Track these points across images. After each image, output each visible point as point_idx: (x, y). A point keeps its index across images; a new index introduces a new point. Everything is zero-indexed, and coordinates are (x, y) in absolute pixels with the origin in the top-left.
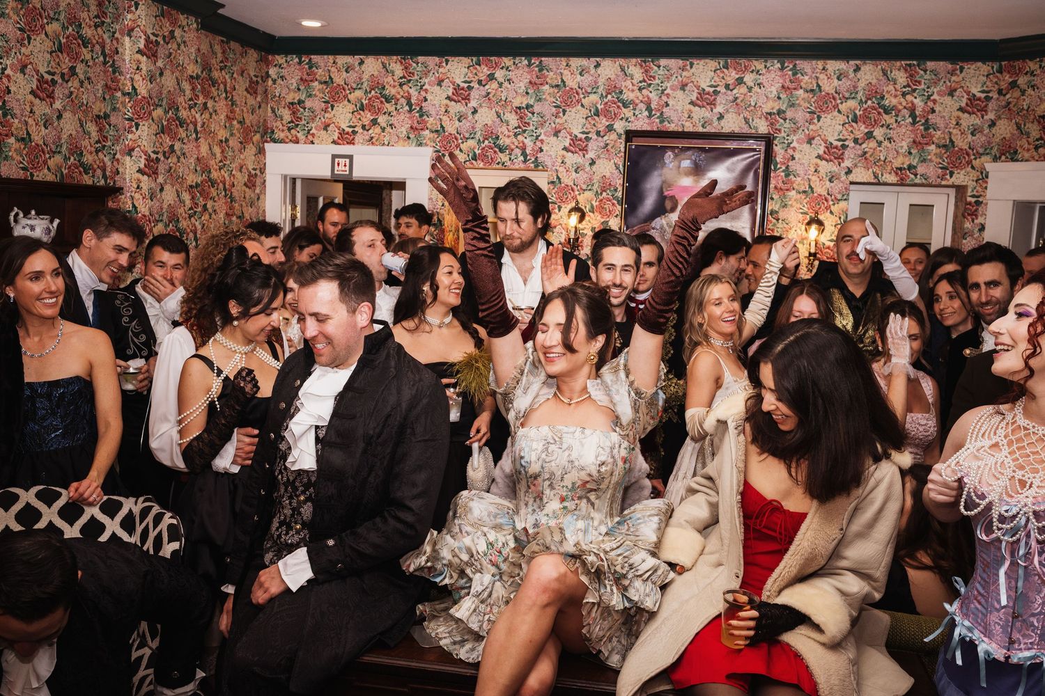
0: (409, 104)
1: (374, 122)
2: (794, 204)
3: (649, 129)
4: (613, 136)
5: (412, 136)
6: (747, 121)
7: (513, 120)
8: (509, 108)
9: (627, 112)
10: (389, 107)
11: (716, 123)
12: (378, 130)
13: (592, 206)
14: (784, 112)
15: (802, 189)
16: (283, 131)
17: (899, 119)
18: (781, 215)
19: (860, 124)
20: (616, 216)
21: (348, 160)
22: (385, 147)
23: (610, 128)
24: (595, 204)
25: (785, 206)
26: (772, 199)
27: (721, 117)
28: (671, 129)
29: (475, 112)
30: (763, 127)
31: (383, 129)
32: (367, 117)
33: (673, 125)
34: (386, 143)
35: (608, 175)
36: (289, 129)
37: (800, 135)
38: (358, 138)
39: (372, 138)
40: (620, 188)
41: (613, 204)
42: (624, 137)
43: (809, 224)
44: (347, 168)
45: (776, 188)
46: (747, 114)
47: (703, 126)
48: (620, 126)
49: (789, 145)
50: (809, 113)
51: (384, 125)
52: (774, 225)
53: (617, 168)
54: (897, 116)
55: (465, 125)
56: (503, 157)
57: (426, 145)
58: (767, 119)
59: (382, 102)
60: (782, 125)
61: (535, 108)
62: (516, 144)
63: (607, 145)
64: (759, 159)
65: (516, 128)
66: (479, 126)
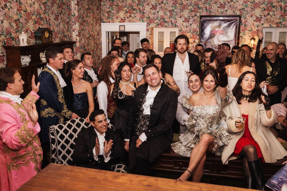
0: (140, 11)
1: (130, 16)
2: (247, 34)
3: (206, 15)
4: (196, 17)
5: (141, 19)
6: (234, 12)
7: (169, 14)
8: (168, 11)
9: (200, 11)
10: (134, 12)
11: (225, 13)
12: (131, 18)
13: (191, 37)
14: (244, 9)
15: (249, 30)
16: (106, 19)
17: (277, 9)
18: (243, 37)
19: (266, 11)
20: (198, 39)
21: (124, 27)
22: (134, 23)
23: (195, 15)
24: (191, 36)
25: (244, 35)
26: (241, 33)
27: (226, 11)
28: (213, 15)
29: (158, 12)
30: (238, 13)
31: (133, 18)
32: (128, 15)
33: (213, 14)
34: (134, 22)
35: (195, 28)
36: (107, 19)
37: (249, 15)
38: (126, 21)
39: (130, 20)
40: (198, 32)
41: (197, 36)
42: (199, 17)
43: (251, 39)
44: (124, 29)
45: (242, 30)
46: (234, 10)
47: (221, 13)
48: (198, 14)
49: (246, 17)
50: (251, 8)
51: (133, 17)
52: (241, 40)
53: (198, 26)
54: (276, 8)
55: (156, 16)
56: (166, 24)
57: (145, 22)
58: (239, 11)
59: (132, 10)
60: (244, 12)
61: (175, 10)
62: (170, 20)
63: (195, 20)
64: (237, 22)
65: (169, 16)
66: (159, 16)
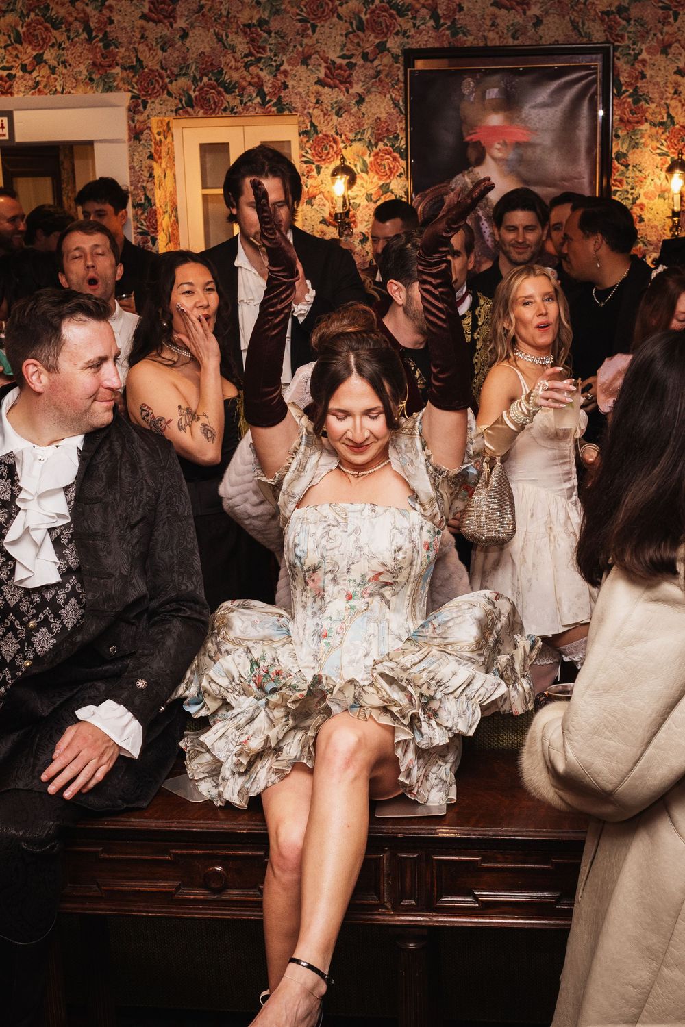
0: (87, 29)
1: (39, 60)
2: (649, 141)
3: (437, 45)
4: (387, 60)
5: (96, 77)
6: (574, 24)
7: (241, 44)
8: (234, 26)
9: (404, 23)
10: (58, 36)
11: (531, 32)
12: (45, 71)
13: (365, 163)
15: (659, 119)
18: (632, 158)
20: (400, 176)
21: (5, 120)
22: (59, 95)
23: (381, 48)
24: (368, 160)
25: (636, 146)
26: (617, 136)
27: (538, 22)
28: (468, 44)
29: (185, 35)
30: (598, 34)
31: (53, 70)
32: (28, 52)
33: (471, 38)
34: (59, 89)
35: (383, 116)
37: (651, 42)
38: (18, 85)
39: (38, 83)
40: (402, 135)
41: (394, 159)
42: (401, 59)
43: (670, 170)
44: (6, 131)
45: (621, 120)
46: (574, 16)
47: (514, 37)
48: (394, 44)
49: (636, 56)
51: (53, 62)
52: (623, 174)
53: (396, 105)
55: (173, 55)
56: (232, 100)
57: (118, 89)
58: (603, 20)
59: (47, 29)
60: (624, 28)
61: (272, 23)
62: (248, 78)
63: (379, 72)
64: (595, 81)
65: (246, 56)
66: (192, 56)
